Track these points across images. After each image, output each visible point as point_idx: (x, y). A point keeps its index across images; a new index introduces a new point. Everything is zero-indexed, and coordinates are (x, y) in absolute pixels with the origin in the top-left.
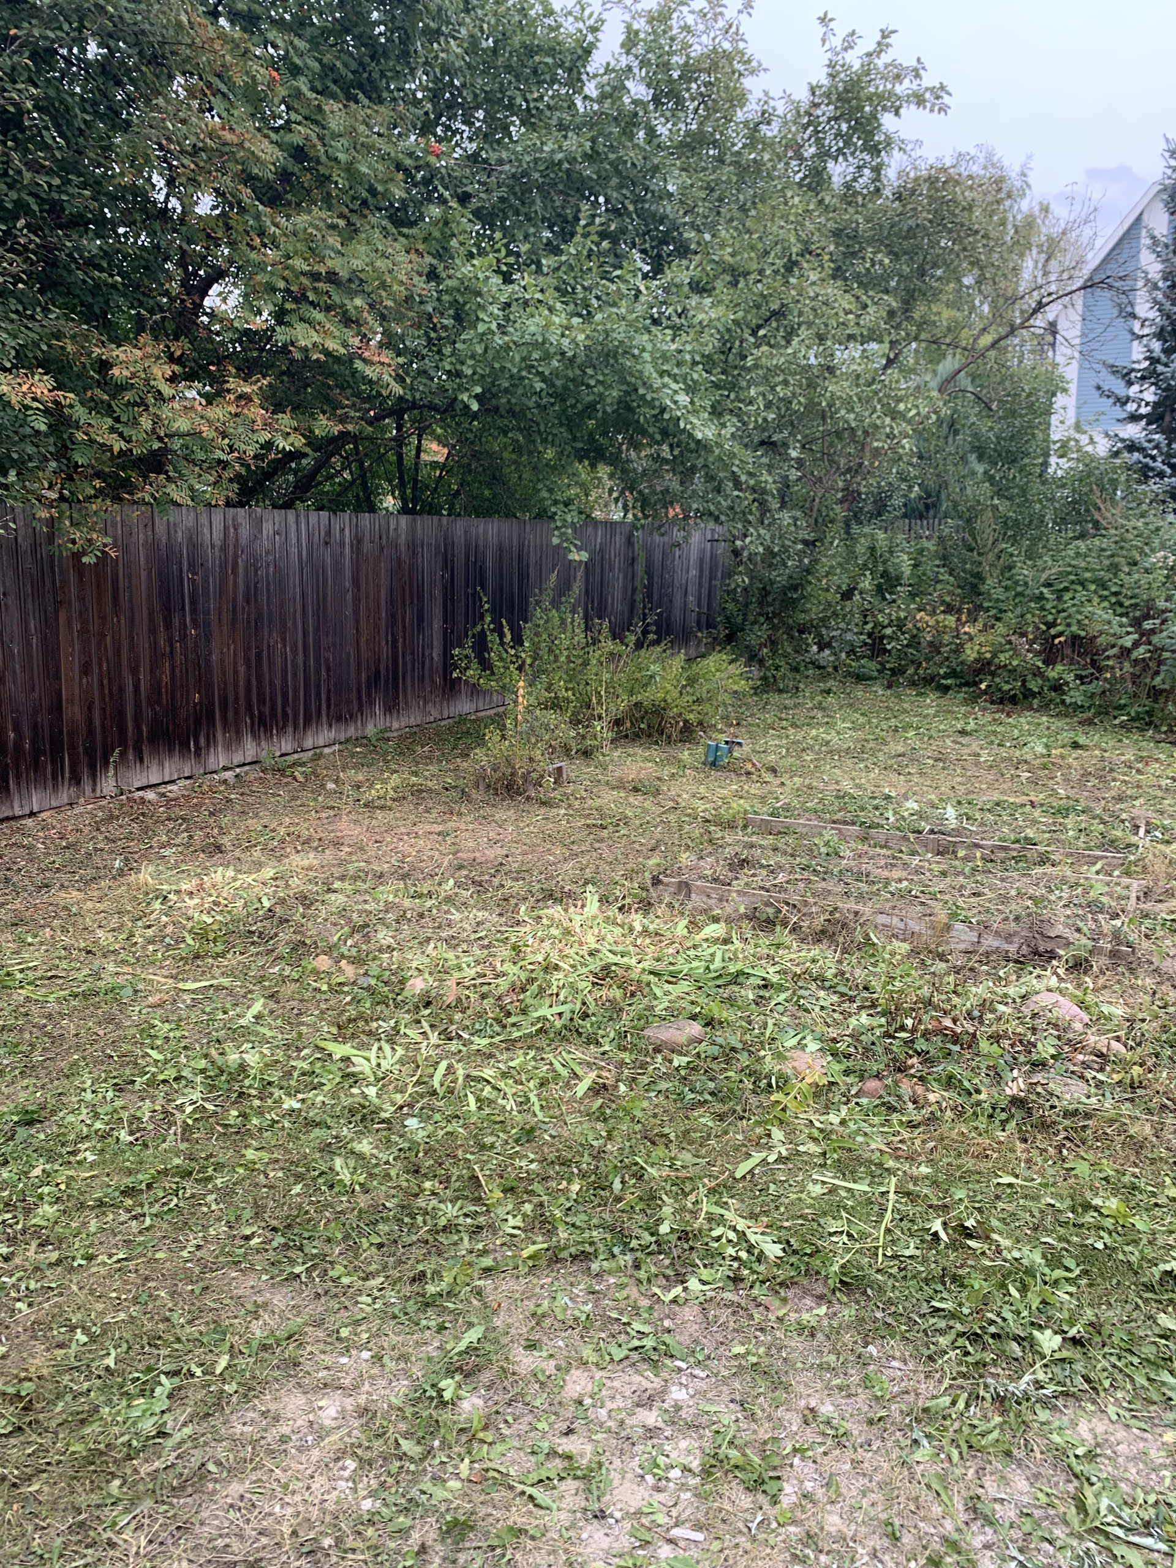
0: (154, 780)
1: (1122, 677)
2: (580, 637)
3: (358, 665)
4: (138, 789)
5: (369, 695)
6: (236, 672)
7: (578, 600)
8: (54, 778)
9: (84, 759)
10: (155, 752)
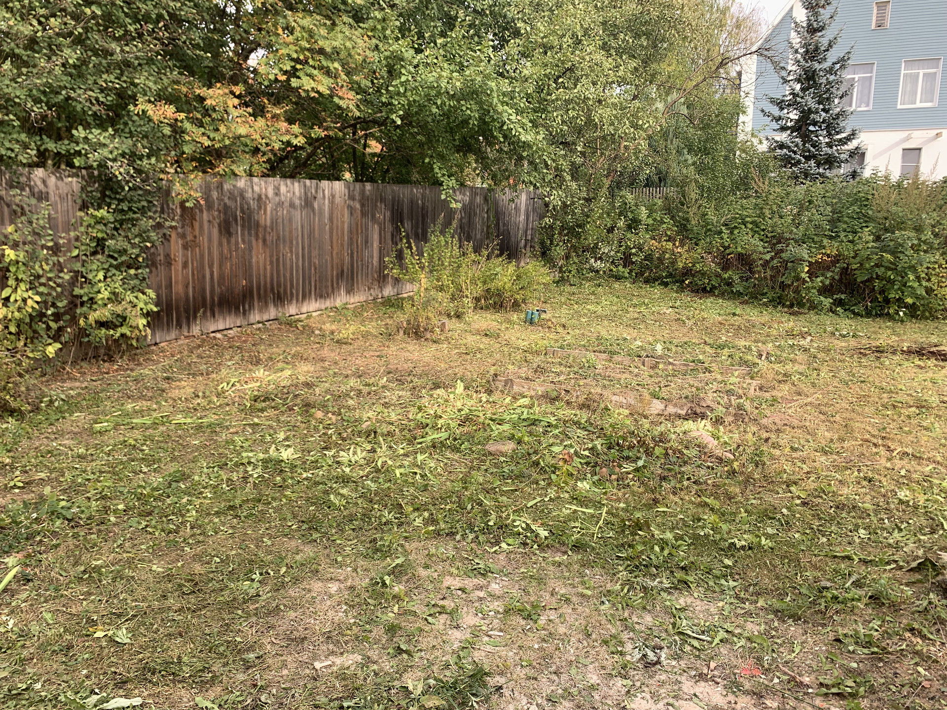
0: (221, 327)
1: (765, 277)
2: (456, 251)
3: (332, 266)
4: (213, 332)
5: (338, 283)
6: (265, 269)
7: (455, 231)
8: (168, 325)
9: (183, 315)
10: (221, 312)
